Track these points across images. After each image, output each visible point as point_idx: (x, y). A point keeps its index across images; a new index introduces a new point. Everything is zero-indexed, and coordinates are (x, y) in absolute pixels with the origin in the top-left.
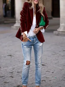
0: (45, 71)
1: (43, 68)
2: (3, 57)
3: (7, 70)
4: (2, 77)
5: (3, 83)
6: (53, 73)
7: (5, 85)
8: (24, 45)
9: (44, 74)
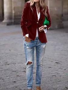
0: (58, 68)
1: (57, 66)
2: (20, 55)
3: (21, 66)
4: (15, 71)
5: (15, 76)
6: (65, 70)
7: (17, 77)
8: (27, 45)
9: (56, 70)
